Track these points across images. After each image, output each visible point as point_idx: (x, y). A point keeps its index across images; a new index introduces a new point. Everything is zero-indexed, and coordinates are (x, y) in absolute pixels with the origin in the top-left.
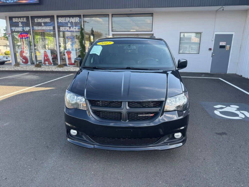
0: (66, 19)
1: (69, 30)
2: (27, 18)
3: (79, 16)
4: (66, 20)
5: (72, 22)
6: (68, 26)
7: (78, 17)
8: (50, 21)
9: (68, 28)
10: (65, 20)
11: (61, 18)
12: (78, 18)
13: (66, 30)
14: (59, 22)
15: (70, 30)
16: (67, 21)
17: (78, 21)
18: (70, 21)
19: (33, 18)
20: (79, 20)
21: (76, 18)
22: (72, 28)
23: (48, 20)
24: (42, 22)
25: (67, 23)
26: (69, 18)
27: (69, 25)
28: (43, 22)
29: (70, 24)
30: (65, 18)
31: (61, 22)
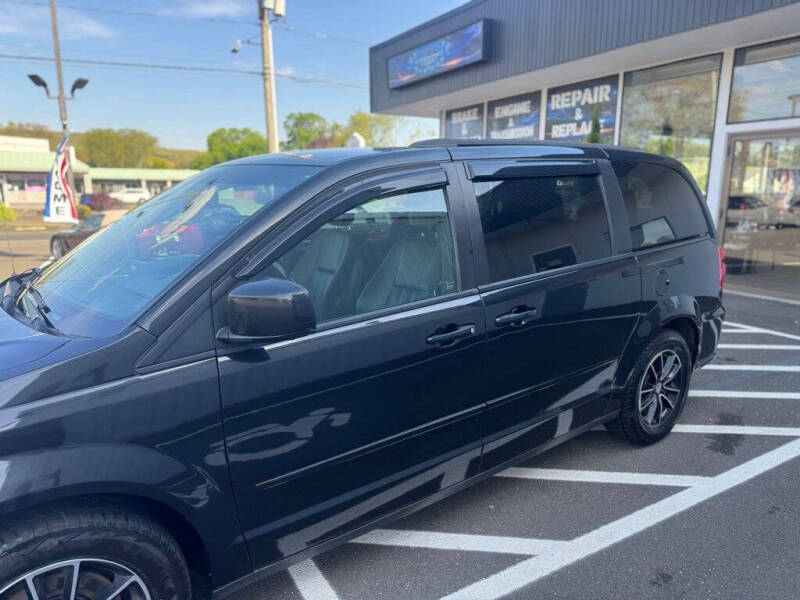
0: (570, 97)
1: (575, 134)
2: (480, 107)
3: (612, 80)
4: (570, 102)
5: (587, 103)
6: (573, 121)
7: (608, 83)
8: (529, 111)
9: (573, 126)
10: (568, 100)
11: (558, 96)
12: (608, 88)
13: (567, 134)
14: (553, 108)
15: (578, 134)
16: (574, 104)
17: (607, 99)
18: (583, 103)
19: (493, 105)
20: (610, 95)
21: (602, 88)
22: (584, 124)
23: (524, 108)
24: (509, 117)
25: (572, 111)
26: (579, 92)
27: (579, 116)
28: (514, 117)
29: (583, 112)
30: (568, 94)
31: (558, 107)
